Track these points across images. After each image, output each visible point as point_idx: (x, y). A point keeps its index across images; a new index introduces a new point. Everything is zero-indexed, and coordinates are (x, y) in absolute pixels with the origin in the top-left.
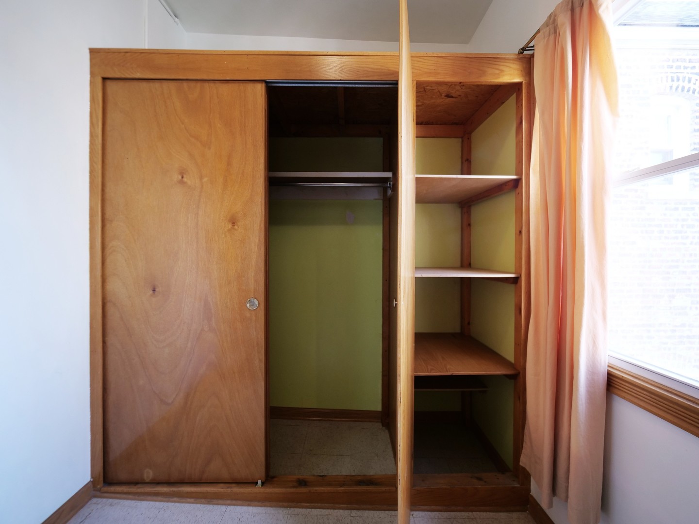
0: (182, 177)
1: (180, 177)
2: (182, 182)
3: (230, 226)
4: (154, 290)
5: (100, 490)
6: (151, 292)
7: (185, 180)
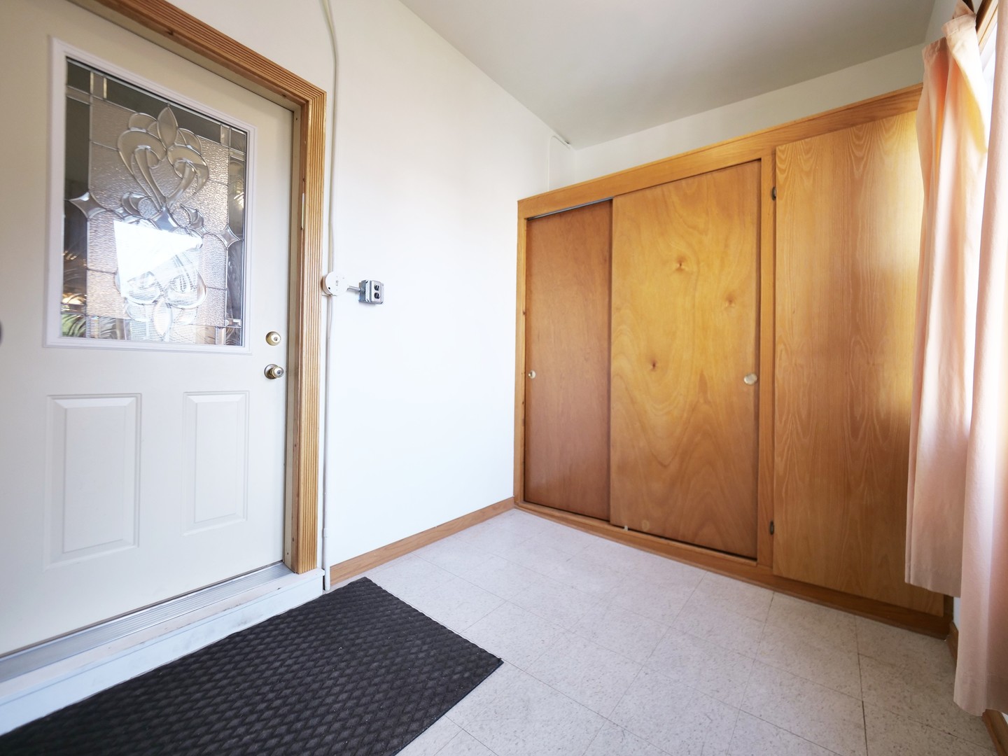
0: (681, 265)
1: (678, 265)
2: (680, 270)
3: (727, 304)
4: (654, 365)
5: (518, 504)
6: (651, 367)
7: (683, 267)
